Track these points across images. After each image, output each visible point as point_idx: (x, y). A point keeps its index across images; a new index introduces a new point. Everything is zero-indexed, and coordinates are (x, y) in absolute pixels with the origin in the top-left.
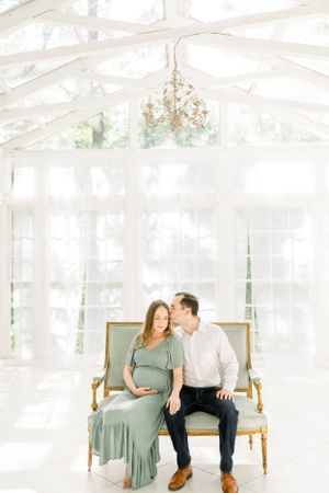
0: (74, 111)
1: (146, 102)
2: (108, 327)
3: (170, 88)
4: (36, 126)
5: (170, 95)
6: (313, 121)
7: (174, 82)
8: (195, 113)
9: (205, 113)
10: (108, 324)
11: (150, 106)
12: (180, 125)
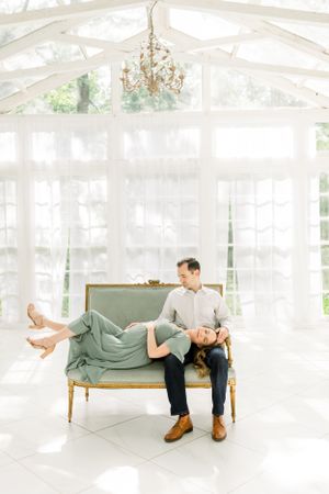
0: (55, 75)
1: (123, 67)
2: (87, 289)
3: (147, 52)
4: (17, 90)
5: (147, 60)
6: (295, 85)
7: (150, 47)
8: (171, 78)
9: (182, 77)
10: (88, 287)
11: (126, 71)
12: (157, 89)
